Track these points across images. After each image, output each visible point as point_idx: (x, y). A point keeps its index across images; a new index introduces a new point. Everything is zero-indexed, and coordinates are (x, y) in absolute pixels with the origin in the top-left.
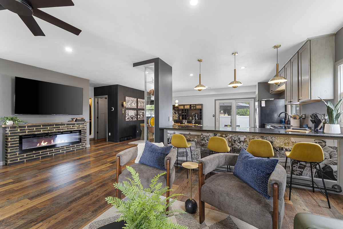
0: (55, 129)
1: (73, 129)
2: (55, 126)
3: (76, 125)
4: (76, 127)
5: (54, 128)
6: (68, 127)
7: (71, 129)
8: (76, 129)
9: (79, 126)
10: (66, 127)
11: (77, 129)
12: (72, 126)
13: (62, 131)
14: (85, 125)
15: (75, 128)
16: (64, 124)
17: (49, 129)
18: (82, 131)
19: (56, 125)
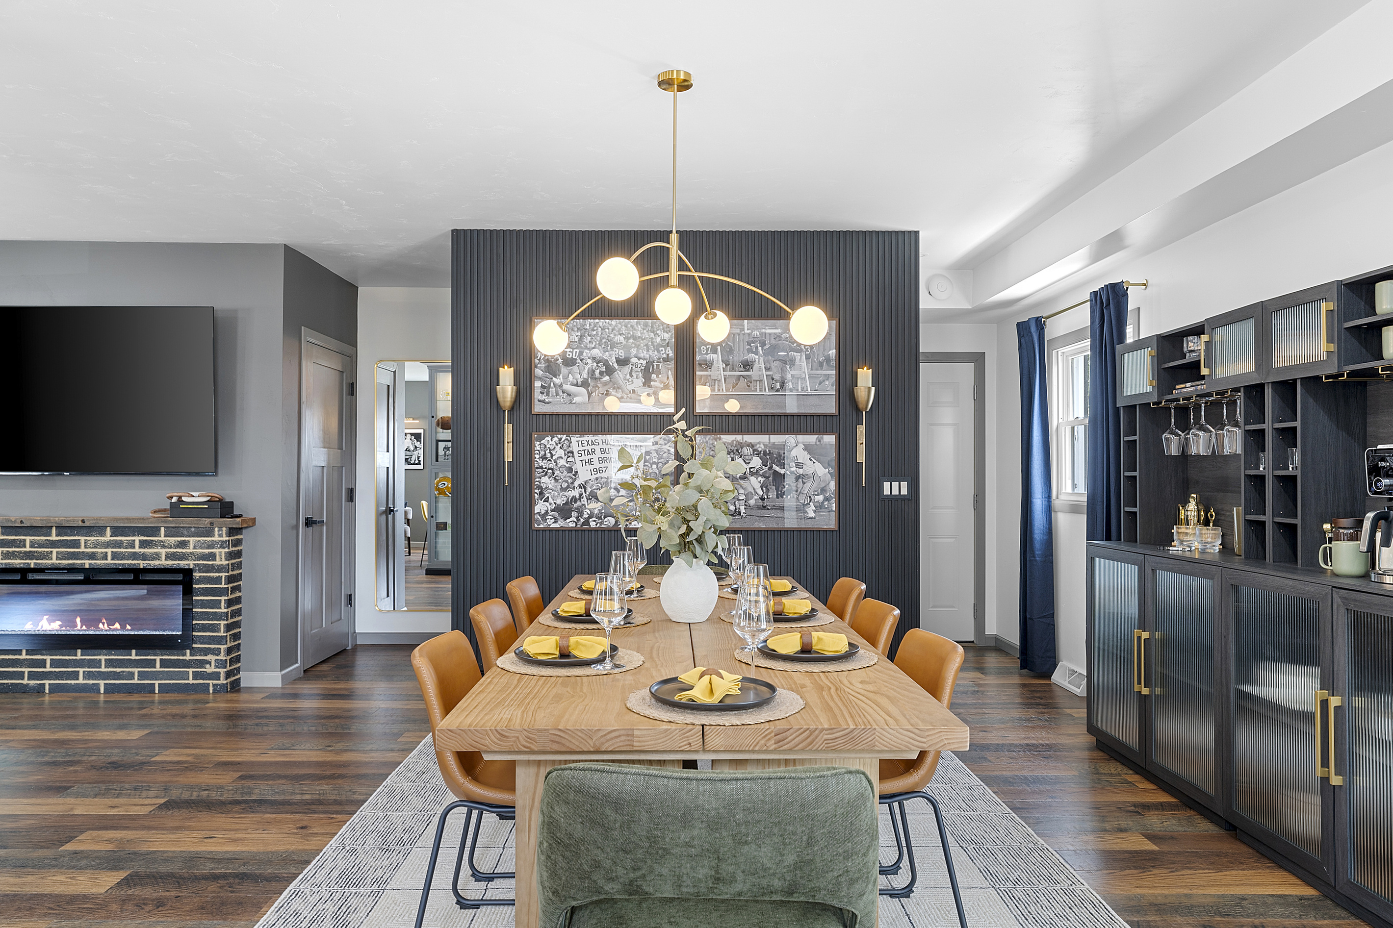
0: (55, 550)
1: (144, 557)
2: (54, 537)
3: (162, 538)
4: (163, 552)
5: (53, 544)
6: (119, 544)
7: (135, 556)
8: (164, 563)
9: (183, 544)
10: (108, 545)
11: (170, 563)
12: (143, 544)
13: (87, 563)
14: (216, 538)
15: (157, 557)
16: (100, 530)
17: (28, 549)
18: (197, 575)
19: (62, 529)
